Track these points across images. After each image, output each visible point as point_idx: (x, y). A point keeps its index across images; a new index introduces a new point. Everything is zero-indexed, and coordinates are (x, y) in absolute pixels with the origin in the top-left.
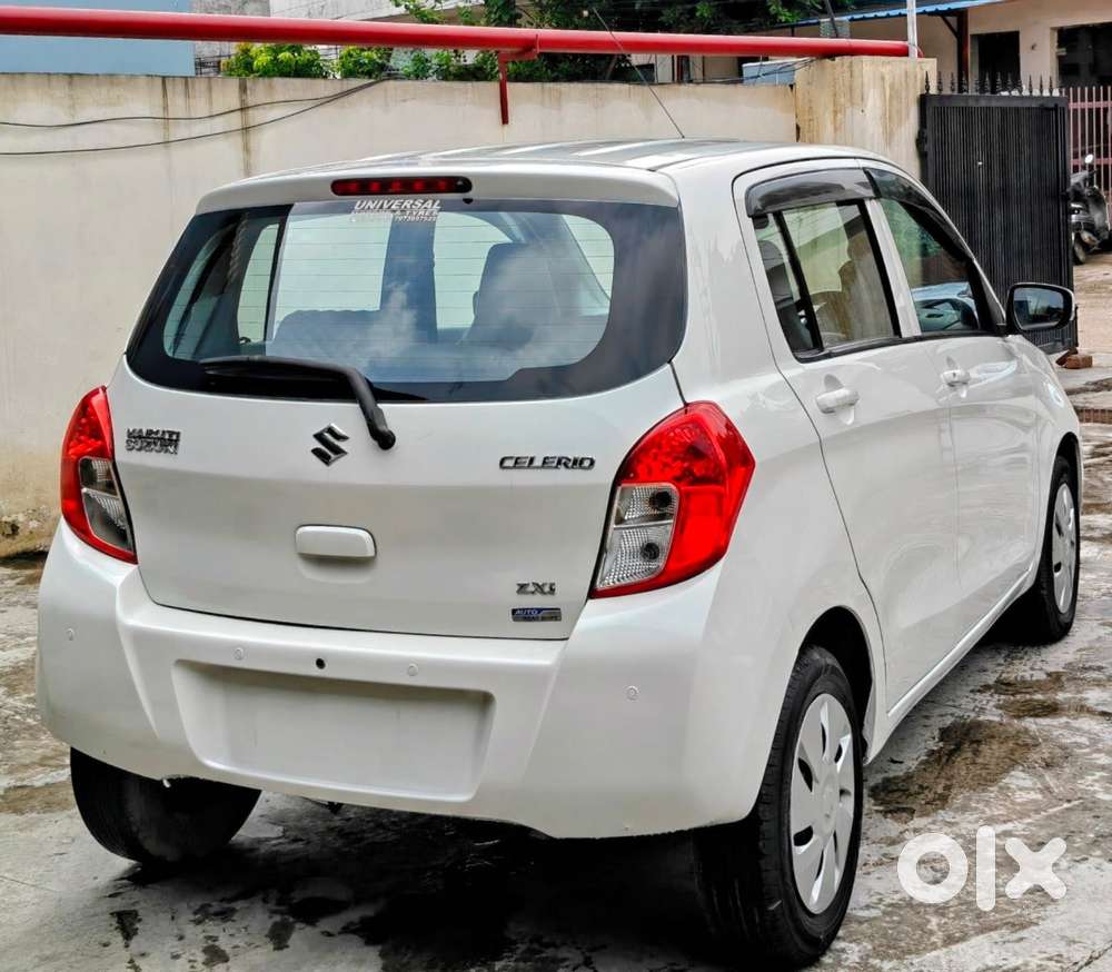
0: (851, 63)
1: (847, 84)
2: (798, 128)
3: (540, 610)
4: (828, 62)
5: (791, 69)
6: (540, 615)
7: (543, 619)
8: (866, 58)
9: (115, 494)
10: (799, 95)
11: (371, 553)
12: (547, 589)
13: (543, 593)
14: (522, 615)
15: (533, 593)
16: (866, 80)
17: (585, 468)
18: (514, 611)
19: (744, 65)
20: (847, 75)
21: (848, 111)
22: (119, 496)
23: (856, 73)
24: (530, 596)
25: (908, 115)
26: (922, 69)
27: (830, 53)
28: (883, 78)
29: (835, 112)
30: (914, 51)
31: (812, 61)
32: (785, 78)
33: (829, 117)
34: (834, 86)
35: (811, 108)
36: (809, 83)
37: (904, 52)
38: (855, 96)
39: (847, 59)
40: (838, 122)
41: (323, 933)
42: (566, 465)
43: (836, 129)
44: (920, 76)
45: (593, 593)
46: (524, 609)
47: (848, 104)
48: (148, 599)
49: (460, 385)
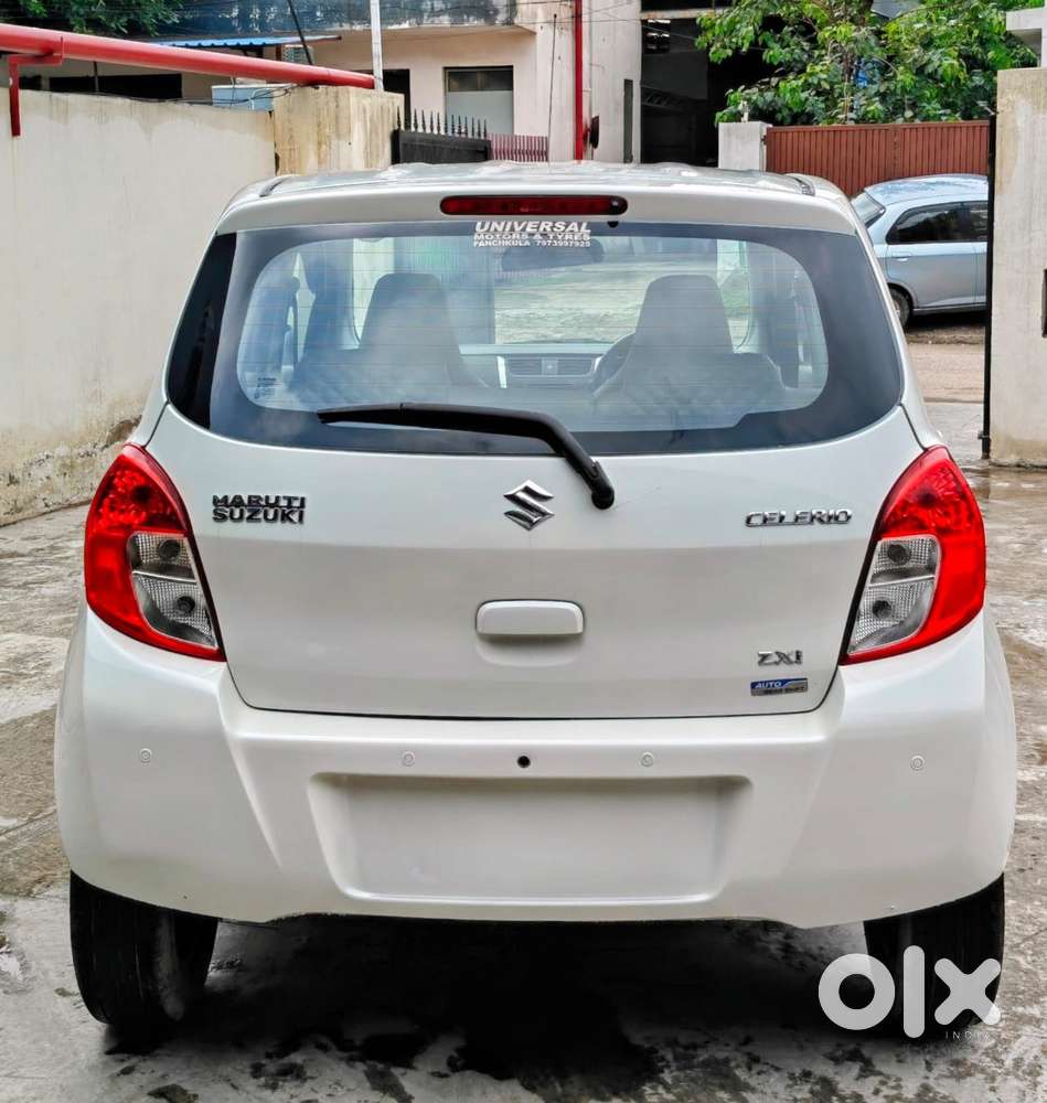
0: (337, 93)
1: (332, 114)
2: (277, 158)
3: (784, 682)
4: (310, 90)
5: (269, 96)
6: (784, 687)
7: (788, 691)
8: (352, 89)
9: (193, 577)
10: (278, 123)
11: (580, 630)
12: (793, 658)
13: (790, 662)
14: (762, 688)
15: (776, 663)
16: (352, 112)
17: (842, 523)
18: (753, 685)
19: (214, 87)
20: (332, 105)
21: (334, 142)
22: (197, 579)
23: (342, 104)
24: (774, 667)
25: (383, 151)
26: (393, 104)
27: (314, 82)
28: (365, 111)
29: (320, 144)
30: (380, 84)
31: (293, 88)
32: (262, 103)
33: (312, 148)
34: (318, 117)
35: (291, 137)
36: (289, 111)
37: (371, 85)
38: (341, 129)
39: (332, 89)
40: (322, 156)
41: (433, 1074)
42: (821, 520)
43: (319, 163)
44: (393, 111)
45: (844, 659)
46: (765, 682)
47: (333, 136)
48: (241, 702)
49: (682, 433)
